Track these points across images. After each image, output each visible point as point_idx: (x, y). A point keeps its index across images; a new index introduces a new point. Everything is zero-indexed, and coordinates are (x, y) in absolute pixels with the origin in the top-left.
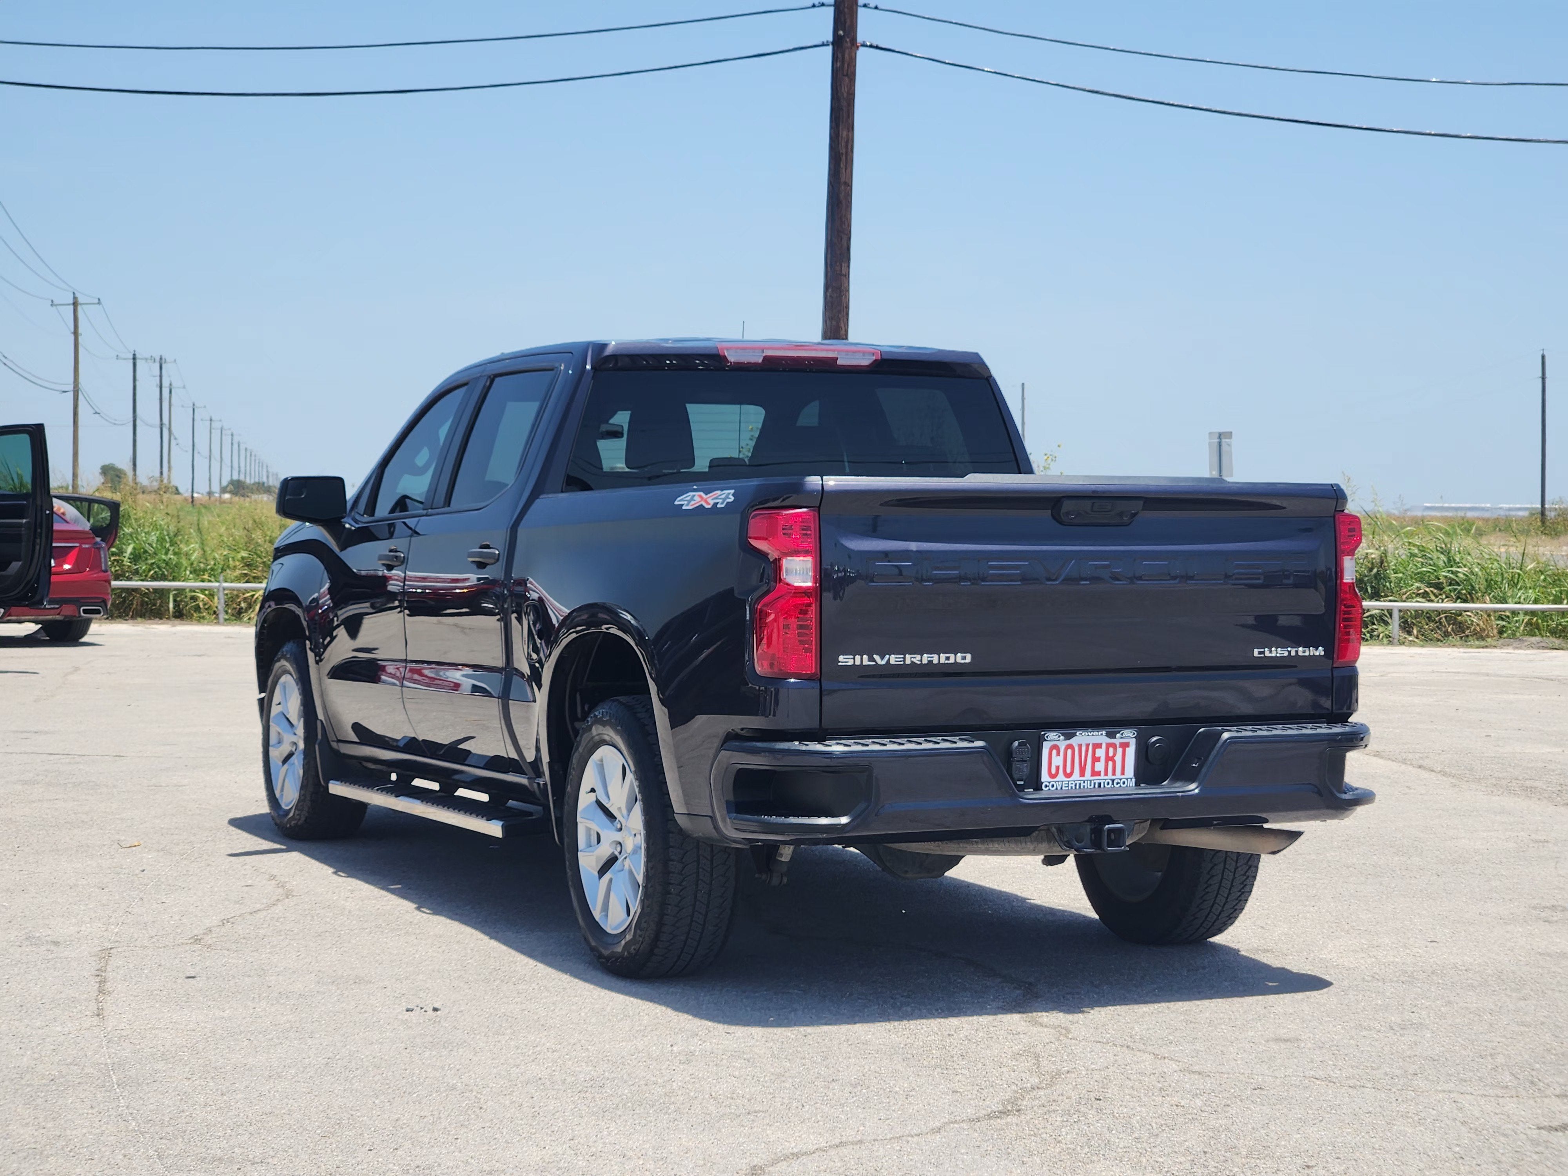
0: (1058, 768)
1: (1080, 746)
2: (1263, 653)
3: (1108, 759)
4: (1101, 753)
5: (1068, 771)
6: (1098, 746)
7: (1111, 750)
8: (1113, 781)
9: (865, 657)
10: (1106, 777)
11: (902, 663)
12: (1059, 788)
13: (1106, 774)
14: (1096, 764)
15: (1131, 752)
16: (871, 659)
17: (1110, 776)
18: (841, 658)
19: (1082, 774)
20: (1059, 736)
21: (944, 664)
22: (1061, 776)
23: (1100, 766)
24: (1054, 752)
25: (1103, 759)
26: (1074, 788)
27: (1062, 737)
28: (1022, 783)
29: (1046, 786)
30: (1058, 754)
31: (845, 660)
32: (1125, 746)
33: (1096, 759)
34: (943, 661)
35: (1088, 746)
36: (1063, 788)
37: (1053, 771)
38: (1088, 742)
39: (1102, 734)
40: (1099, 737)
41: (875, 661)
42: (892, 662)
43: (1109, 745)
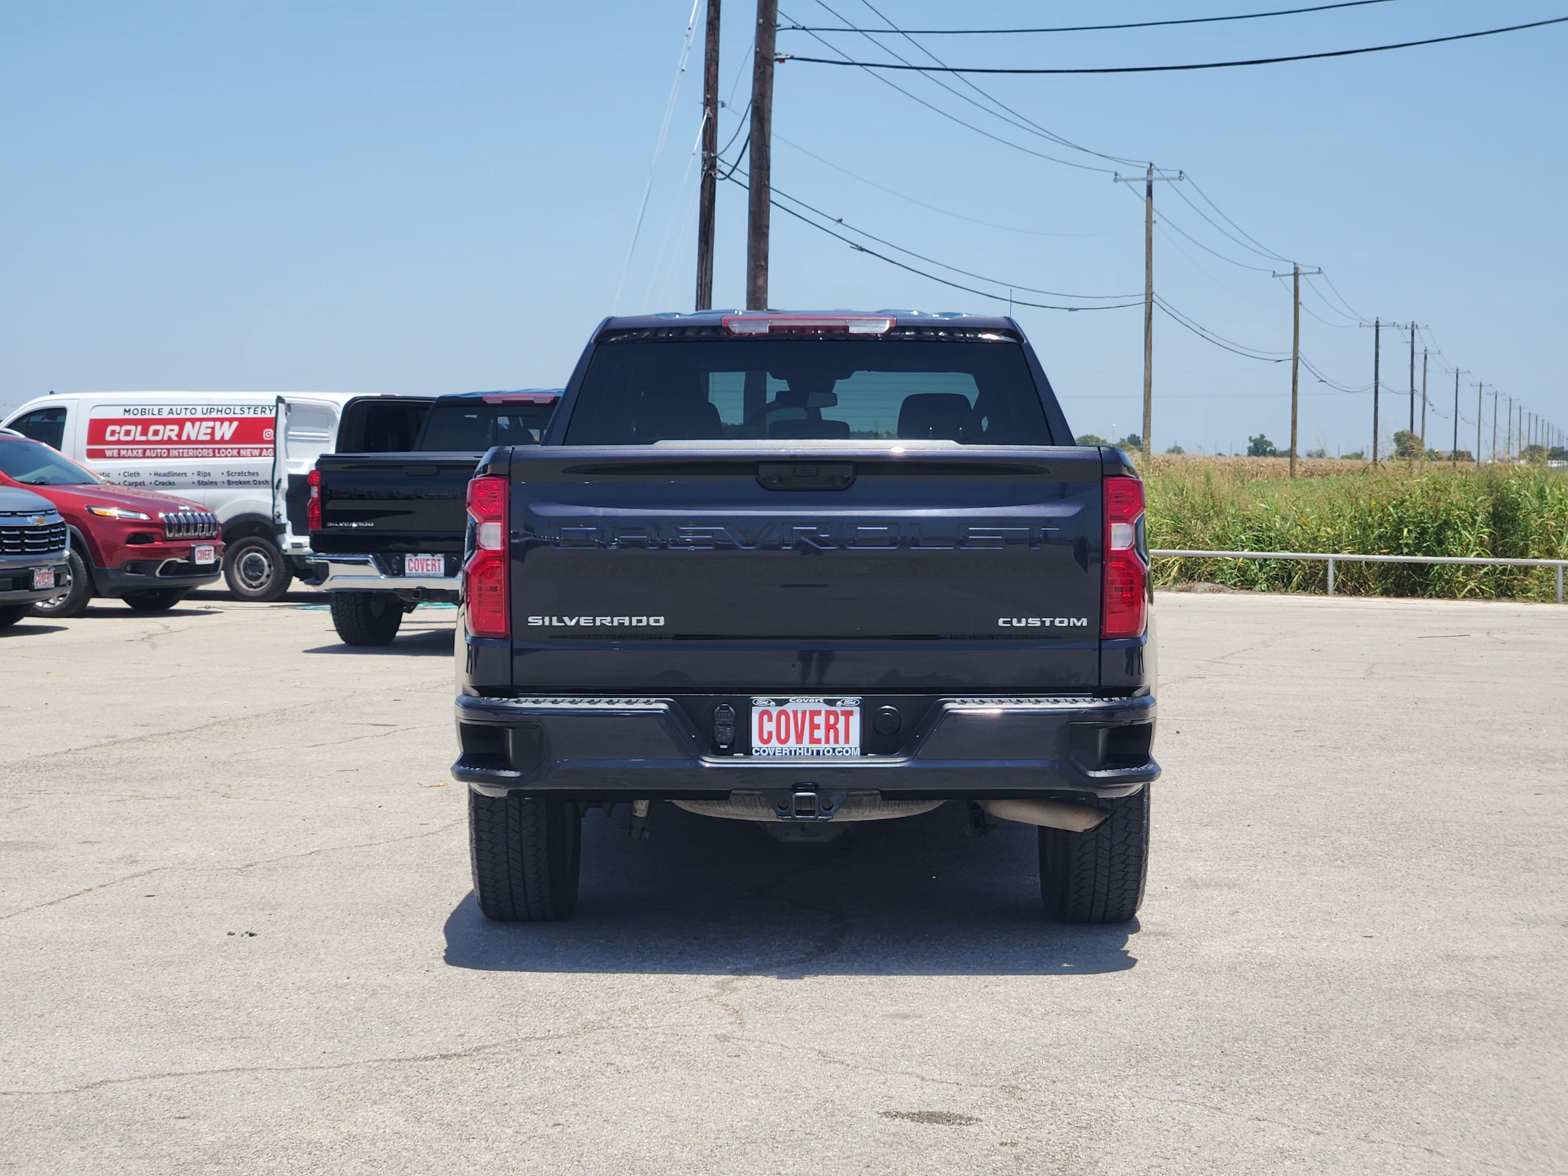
0: (770, 734)
1: (795, 713)
2: (1011, 622)
3: (828, 727)
4: (820, 720)
5: (783, 736)
6: (815, 713)
7: (832, 718)
8: (834, 750)
9: (554, 619)
10: (827, 746)
11: (592, 624)
12: (771, 754)
13: (827, 742)
14: (816, 731)
15: (855, 721)
16: (560, 620)
17: (832, 744)
18: (530, 619)
19: (799, 741)
20: (769, 702)
21: (637, 626)
22: (774, 742)
23: (819, 734)
24: (765, 717)
25: (823, 727)
26: (788, 754)
27: (773, 703)
28: (725, 747)
29: (757, 751)
30: (770, 719)
31: (535, 621)
32: (848, 714)
33: (814, 727)
34: (634, 623)
35: (804, 713)
36: (776, 754)
37: (765, 737)
38: (804, 709)
39: (819, 701)
40: (815, 703)
41: (564, 622)
42: (582, 623)
43: (828, 713)
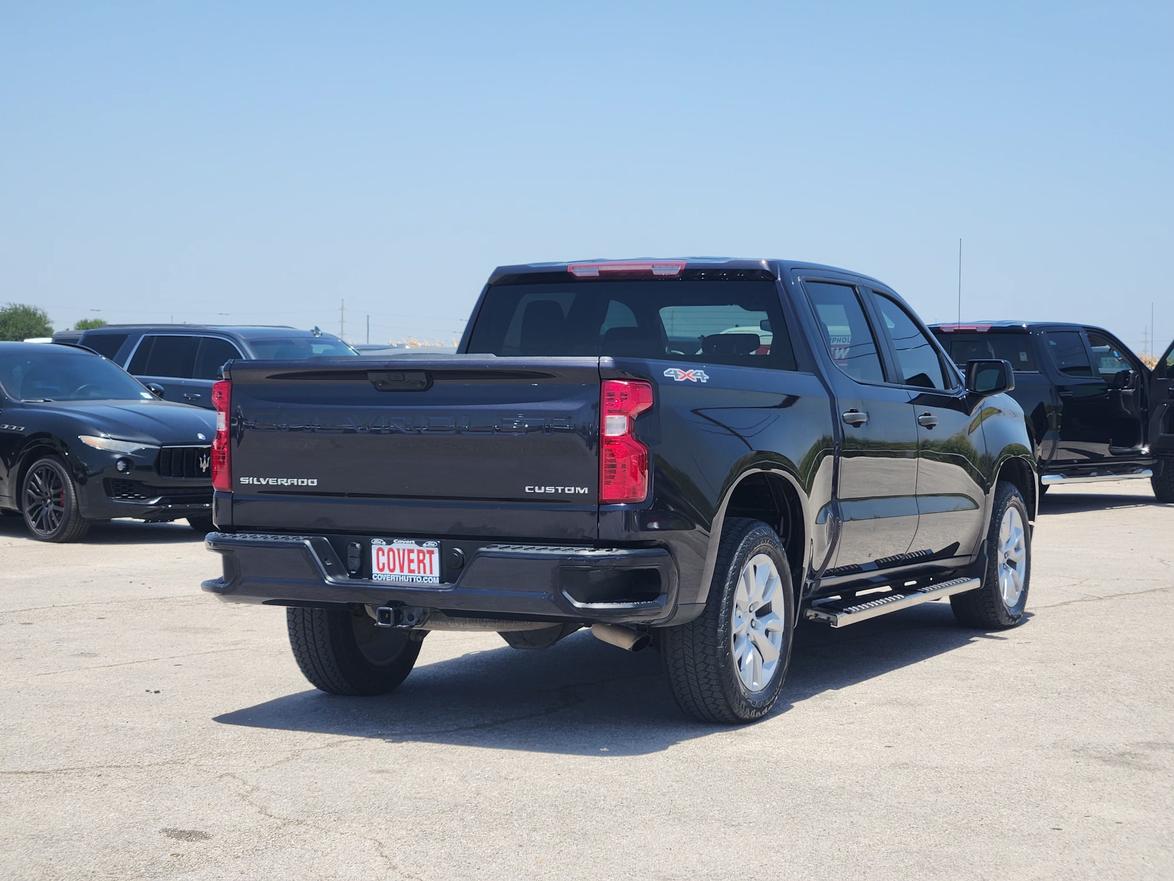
0: (384, 564)
1: (398, 550)
2: (534, 489)
3: (420, 561)
4: (414, 556)
5: (392, 567)
6: (411, 551)
7: (421, 555)
8: (422, 577)
9: (255, 479)
10: (419, 575)
11: (276, 484)
12: (384, 579)
13: (419, 572)
14: (412, 564)
15: (436, 557)
16: (258, 481)
17: (422, 574)
18: (242, 479)
19: (402, 570)
20: (382, 542)
21: (301, 486)
22: (386, 571)
23: (414, 566)
24: (380, 553)
25: (416, 561)
26: (394, 580)
27: (384, 543)
28: (354, 572)
29: (375, 577)
30: (383, 555)
31: (244, 480)
32: (431, 553)
33: (411, 561)
34: (300, 484)
35: (404, 550)
36: (387, 579)
37: (381, 566)
38: (403, 548)
39: (412, 543)
40: (410, 544)
41: (260, 482)
42: (270, 483)
43: (419, 552)
